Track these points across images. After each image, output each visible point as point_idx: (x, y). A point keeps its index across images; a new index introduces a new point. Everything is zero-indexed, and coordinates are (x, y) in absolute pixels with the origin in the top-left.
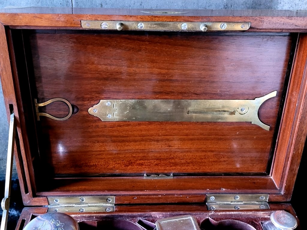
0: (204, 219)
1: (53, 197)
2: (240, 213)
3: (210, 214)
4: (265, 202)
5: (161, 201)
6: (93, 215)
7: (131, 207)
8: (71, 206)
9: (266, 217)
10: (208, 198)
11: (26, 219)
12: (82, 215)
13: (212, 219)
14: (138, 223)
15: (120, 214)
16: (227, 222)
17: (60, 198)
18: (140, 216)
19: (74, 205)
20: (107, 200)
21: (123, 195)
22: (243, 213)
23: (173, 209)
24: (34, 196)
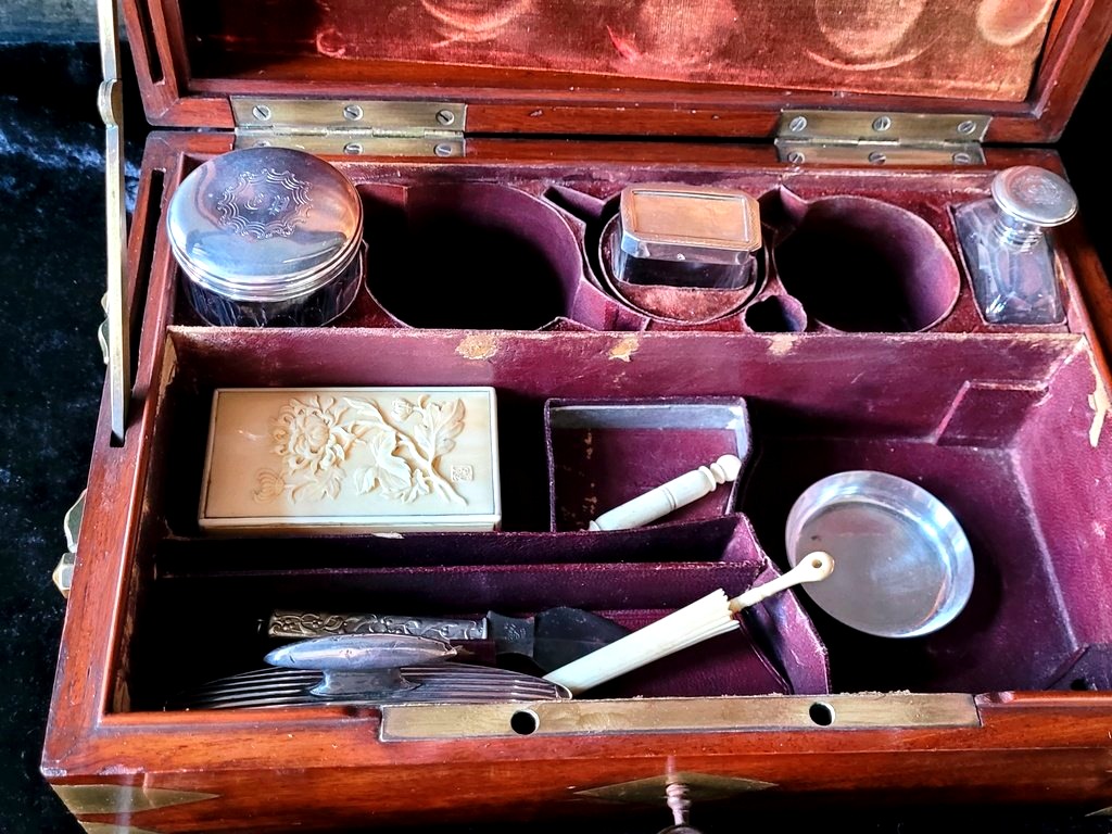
0: (765, 191)
1: (249, 100)
2: (887, 174)
3: (786, 175)
4: (974, 141)
5: (626, 128)
6: (392, 164)
7: (522, 145)
8: (312, 132)
9: (969, 190)
10: (785, 124)
11: (164, 170)
12: (357, 164)
13: (792, 191)
14: (547, 195)
15: (487, 165)
16: (839, 205)
17: (275, 103)
18: (553, 174)
19: (323, 131)
20: (437, 120)
21: (494, 102)
22: (895, 175)
23: (662, 157)
24: (184, 92)
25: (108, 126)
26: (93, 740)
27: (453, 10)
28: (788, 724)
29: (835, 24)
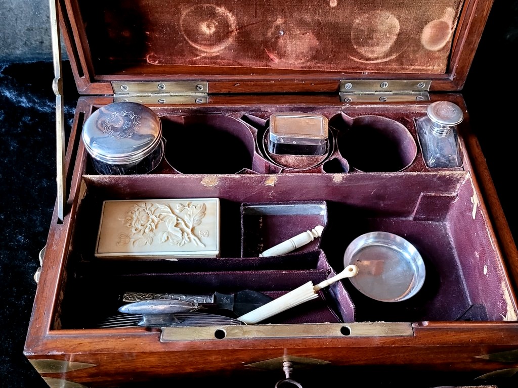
0: (335, 114)
1: (119, 83)
2: (387, 106)
3: (343, 107)
4: (425, 91)
5: (275, 90)
6: (177, 107)
7: (232, 98)
8: (145, 95)
9: (423, 111)
10: (343, 86)
11: (85, 112)
12: (163, 107)
13: (346, 114)
14: (241, 118)
15: (216, 107)
16: (367, 119)
17: (131, 84)
18: (245, 110)
19: (150, 95)
20: (196, 88)
21: (219, 81)
22: (390, 106)
23: (290, 101)
24: (93, 80)
25: (57, 96)
26: (45, 341)
27: (202, 44)
28: (331, 335)
29: (361, 45)
